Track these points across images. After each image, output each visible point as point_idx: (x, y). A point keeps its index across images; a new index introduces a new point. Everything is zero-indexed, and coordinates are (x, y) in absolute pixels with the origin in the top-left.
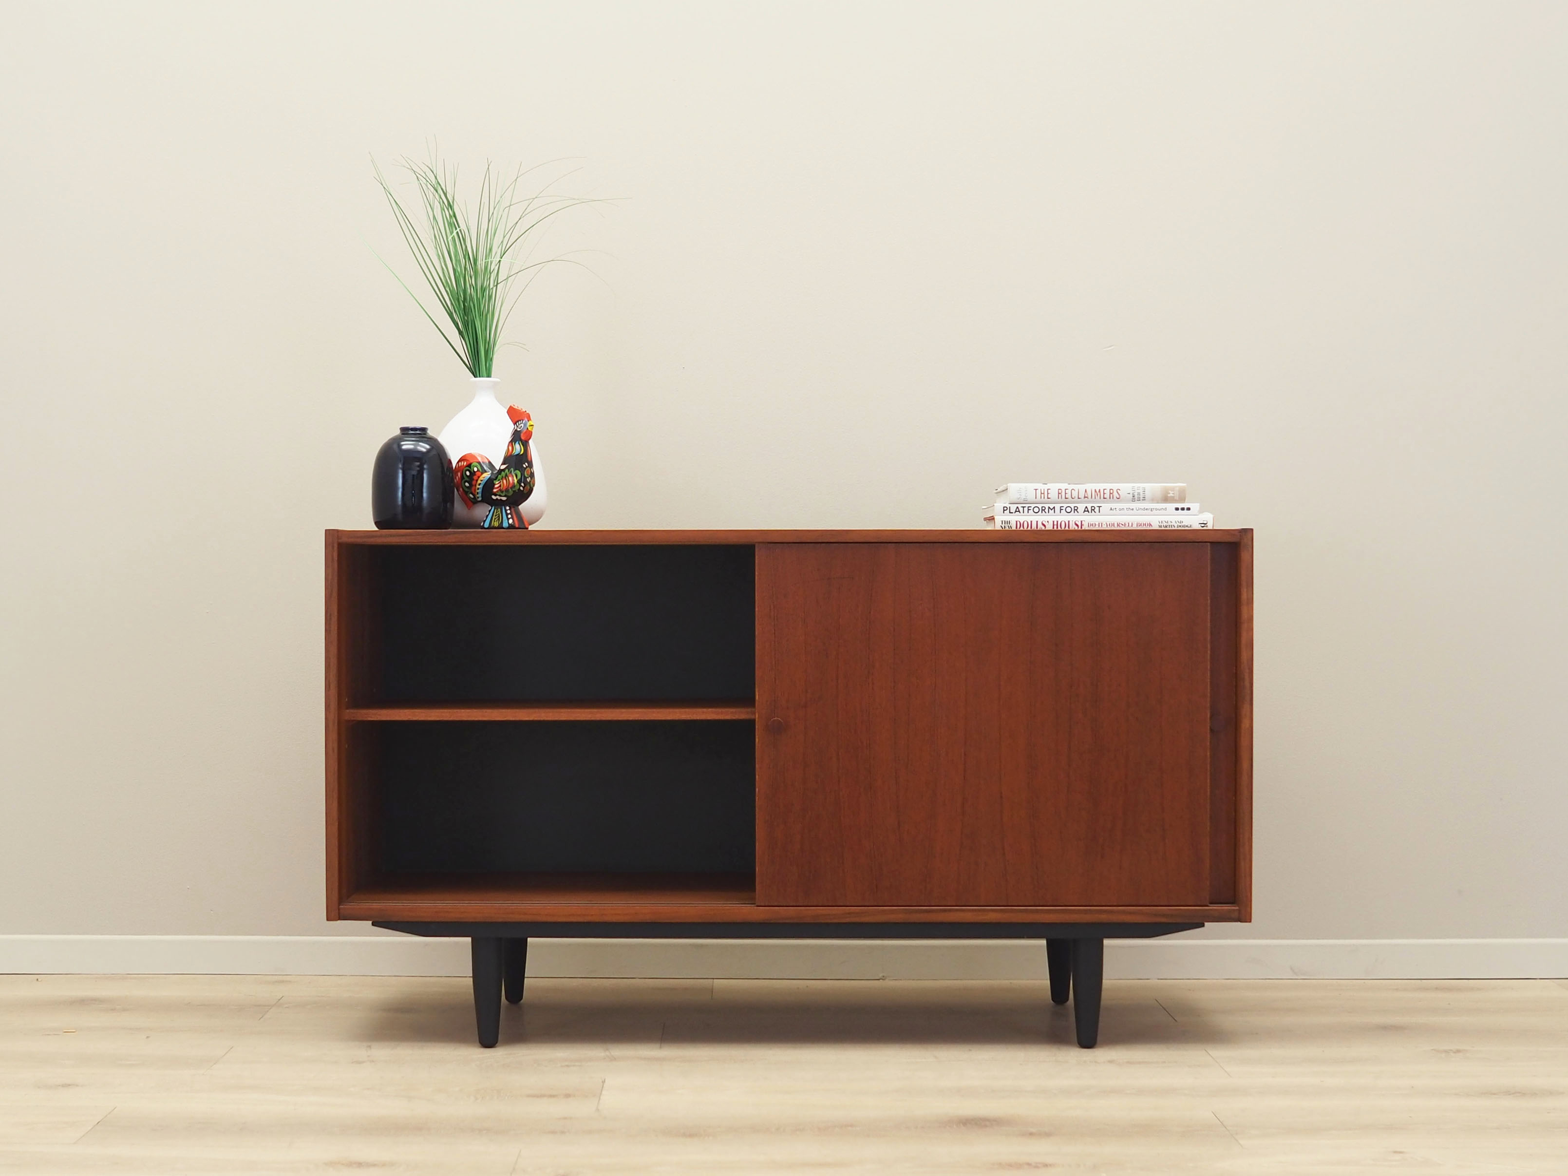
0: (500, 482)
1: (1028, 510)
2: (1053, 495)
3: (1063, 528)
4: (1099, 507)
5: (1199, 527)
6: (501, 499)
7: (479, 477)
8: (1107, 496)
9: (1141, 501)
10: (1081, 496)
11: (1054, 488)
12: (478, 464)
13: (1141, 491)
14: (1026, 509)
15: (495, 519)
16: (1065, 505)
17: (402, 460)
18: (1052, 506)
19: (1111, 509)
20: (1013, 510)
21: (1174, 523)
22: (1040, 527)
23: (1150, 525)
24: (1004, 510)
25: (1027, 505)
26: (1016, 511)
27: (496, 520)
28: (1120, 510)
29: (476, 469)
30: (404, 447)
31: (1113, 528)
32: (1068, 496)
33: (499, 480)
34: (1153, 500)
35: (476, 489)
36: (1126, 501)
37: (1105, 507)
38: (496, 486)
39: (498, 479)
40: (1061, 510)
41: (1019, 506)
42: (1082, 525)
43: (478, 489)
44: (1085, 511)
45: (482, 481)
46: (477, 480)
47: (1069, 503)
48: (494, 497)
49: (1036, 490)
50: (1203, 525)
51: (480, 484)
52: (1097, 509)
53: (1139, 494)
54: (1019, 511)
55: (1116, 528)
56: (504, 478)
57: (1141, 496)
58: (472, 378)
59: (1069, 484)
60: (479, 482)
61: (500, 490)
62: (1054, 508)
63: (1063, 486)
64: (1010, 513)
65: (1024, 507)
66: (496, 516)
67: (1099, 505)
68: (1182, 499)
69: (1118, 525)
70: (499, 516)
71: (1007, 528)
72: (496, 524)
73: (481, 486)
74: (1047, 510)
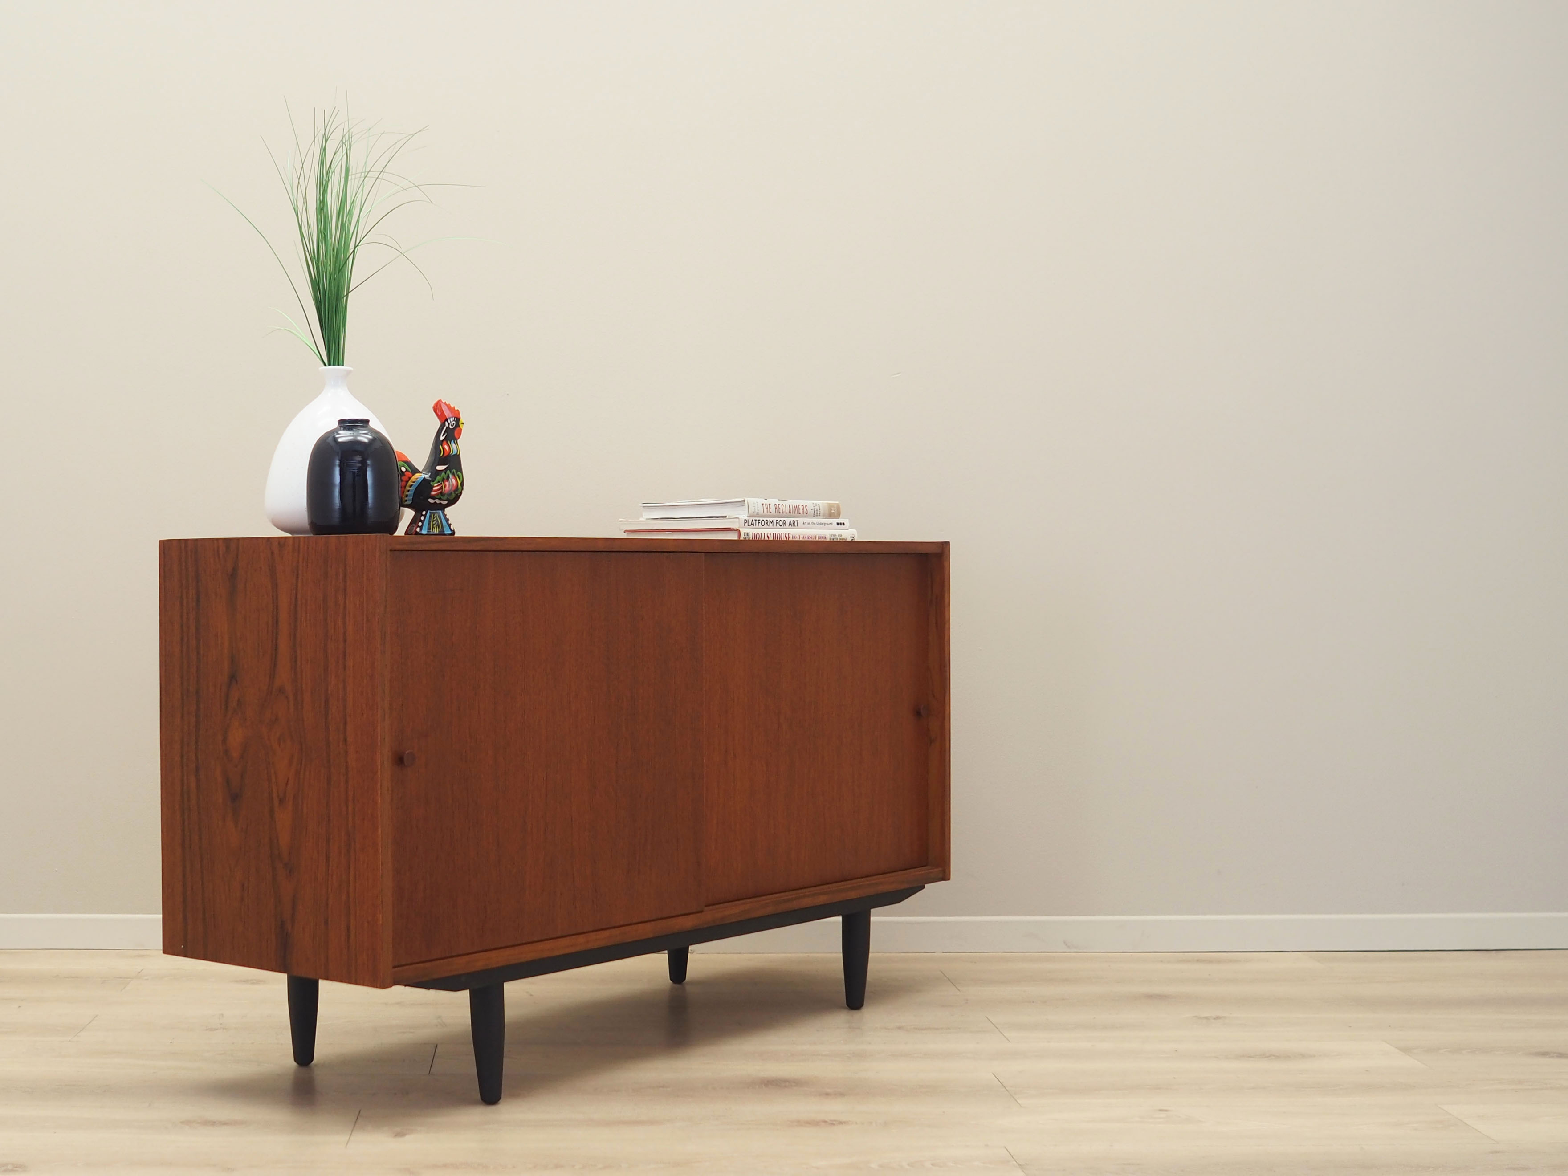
0: (441, 484)
1: (759, 523)
2: (773, 510)
3: (778, 539)
4: (797, 521)
5: (849, 539)
6: (440, 503)
7: (410, 478)
8: (801, 512)
9: (816, 517)
10: (788, 511)
11: (773, 501)
12: (404, 464)
13: (817, 507)
14: (757, 521)
15: (433, 525)
16: (779, 519)
17: (340, 454)
18: (771, 519)
19: (804, 524)
20: (750, 524)
21: (837, 537)
22: (766, 538)
23: (825, 538)
24: (745, 523)
25: (758, 519)
26: (752, 524)
27: (435, 526)
28: (809, 524)
29: (403, 469)
30: (340, 440)
31: (805, 540)
32: (781, 511)
33: (439, 482)
34: (825, 517)
35: (406, 491)
36: (810, 517)
37: (801, 520)
38: (434, 489)
39: (436, 481)
40: (777, 523)
41: (754, 519)
42: (789, 537)
43: (408, 491)
44: (790, 525)
45: (414, 482)
46: (407, 482)
47: (781, 515)
48: (431, 501)
49: (763, 504)
50: (852, 538)
51: (411, 486)
52: (796, 524)
53: (817, 511)
54: (753, 524)
55: (807, 539)
56: (445, 480)
57: (819, 512)
58: (322, 366)
59: (779, 500)
60: (410, 483)
61: (441, 493)
62: (773, 521)
63: (777, 502)
64: (749, 525)
65: (756, 520)
66: (433, 521)
67: (797, 519)
68: (838, 516)
69: (808, 538)
70: (438, 521)
71: (747, 539)
72: (436, 531)
73: (413, 488)
74: (768, 524)
